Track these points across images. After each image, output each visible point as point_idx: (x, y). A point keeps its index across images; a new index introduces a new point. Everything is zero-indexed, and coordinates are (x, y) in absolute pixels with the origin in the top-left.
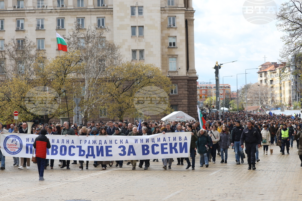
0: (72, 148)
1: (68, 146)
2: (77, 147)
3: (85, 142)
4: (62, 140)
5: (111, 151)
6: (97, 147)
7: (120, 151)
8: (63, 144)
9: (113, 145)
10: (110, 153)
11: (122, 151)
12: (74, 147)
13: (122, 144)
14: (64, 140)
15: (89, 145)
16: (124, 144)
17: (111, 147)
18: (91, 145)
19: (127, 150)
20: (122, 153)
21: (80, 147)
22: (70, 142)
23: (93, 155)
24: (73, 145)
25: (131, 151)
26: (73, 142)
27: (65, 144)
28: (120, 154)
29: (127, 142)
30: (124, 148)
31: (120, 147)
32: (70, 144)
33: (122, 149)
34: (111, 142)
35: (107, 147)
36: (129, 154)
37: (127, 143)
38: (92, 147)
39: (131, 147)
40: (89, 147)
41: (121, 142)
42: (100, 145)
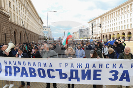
0: (51, 71)
1: (46, 69)
2: (57, 70)
3: (66, 65)
4: (39, 63)
5: (100, 75)
6: (83, 71)
7: (111, 75)
8: (40, 67)
9: (104, 69)
10: (98, 77)
11: (113, 75)
12: (53, 71)
13: (114, 69)
15: (72, 69)
16: (117, 69)
17: (100, 71)
18: (75, 68)
19: (119, 76)
20: (113, 77)
21: (60, 71)
22: (48, 65)
23: (77, 78)
24: (51, 68)
25: (125, 76)
26: (51, 65)
27: (42, 67)
28: (111, 79)
29: (121, 66)
30: (117, 73)
31: (111, 72)
32: (48, 67)
33: (114, 73)
34: (101, 66)
35: (95, 71)
36: (121, 79)
37: (121, 68)
38: (77, 71)
40: (72, 71)
41: (114, 66)
42: (87, 69)
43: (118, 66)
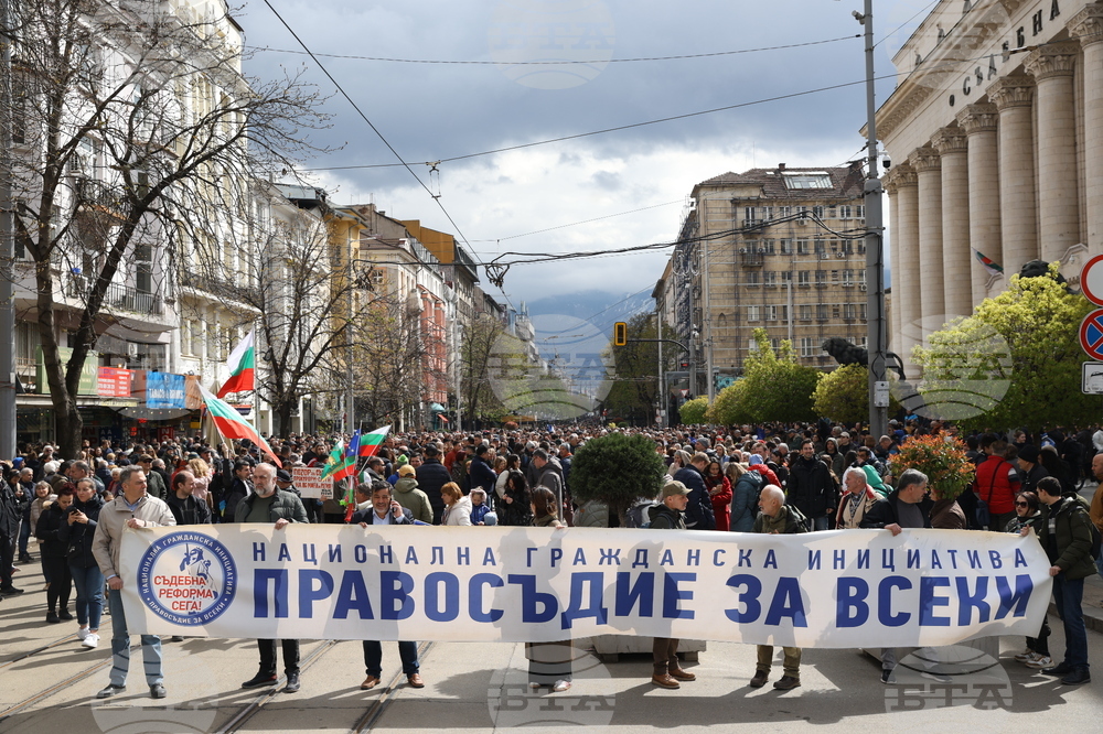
0: (485, 585)
1: (464, 576)
2: (513, 579)
3: (553, 560)
4: (434, 549)
5: (689, 595)
6: (623, 578)
7: (733, 599)
8: (437, 568)
9: (704, 569)
10: (681, 605)
11: (741, 597)
12: (496, 581)
13: (745, 570)
14: (441, 549)
15: (580, 568)
16: (756, 569)
17: (691, 577)
18: (592, 566)
19: (766, 600)
21: (528, 582)
22: (477, 556)
23: (598, 611)
24: (489, 569)
25: (787, 605)
26: (489, 558)
27: (450, 565)
28: (733, 615)
29: (771, 560)
30: (754, 585)
31: (734, 581)
32: (477, 567)
33: (744, 588)
34: (694, 557)
35: (670, 581)
36: (773, 619)
37: (770, 566)
38: (597, 579)
39: (789, 586)
40: (577, 579)
41: (745, 558)
42: (641, 569)
43: (758, 559)
